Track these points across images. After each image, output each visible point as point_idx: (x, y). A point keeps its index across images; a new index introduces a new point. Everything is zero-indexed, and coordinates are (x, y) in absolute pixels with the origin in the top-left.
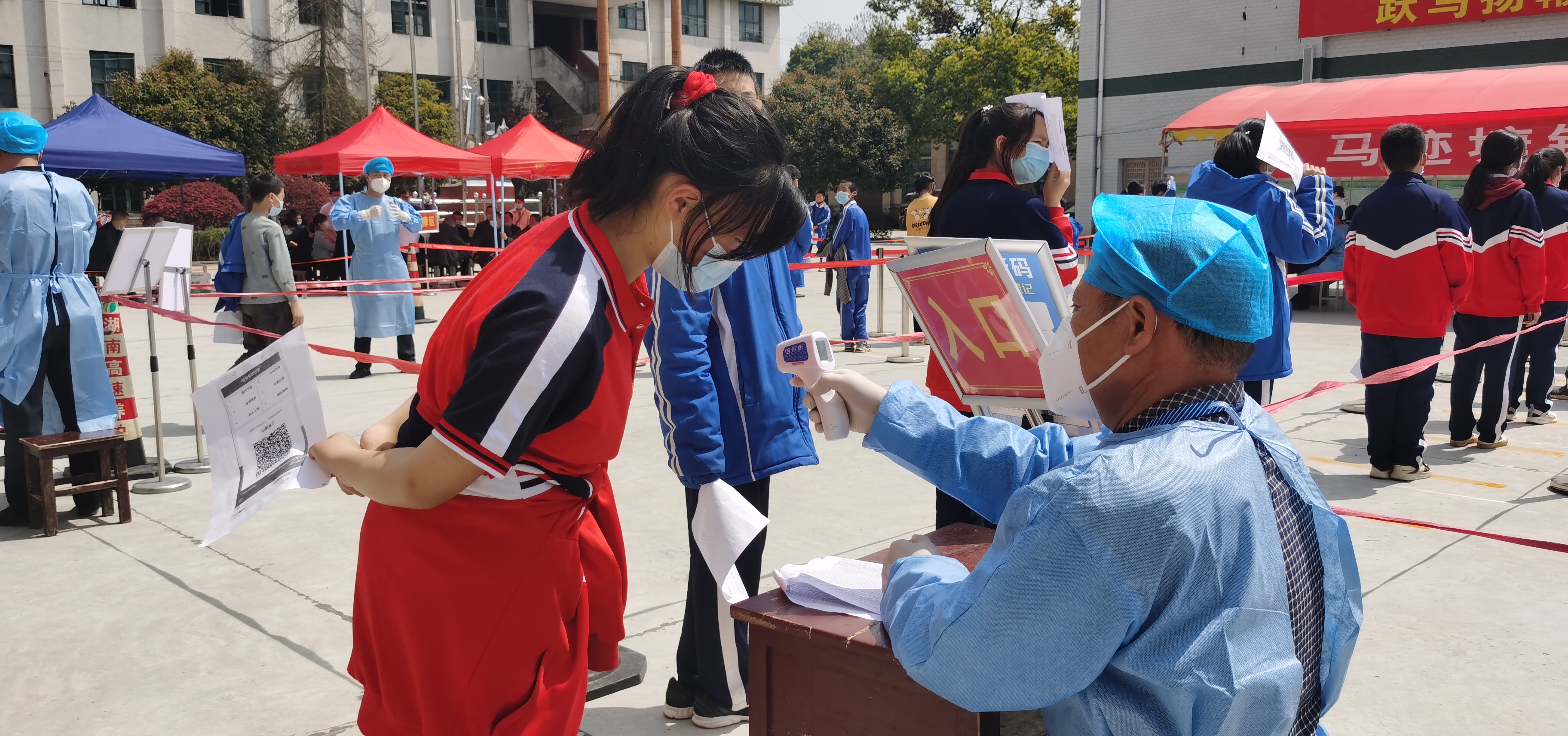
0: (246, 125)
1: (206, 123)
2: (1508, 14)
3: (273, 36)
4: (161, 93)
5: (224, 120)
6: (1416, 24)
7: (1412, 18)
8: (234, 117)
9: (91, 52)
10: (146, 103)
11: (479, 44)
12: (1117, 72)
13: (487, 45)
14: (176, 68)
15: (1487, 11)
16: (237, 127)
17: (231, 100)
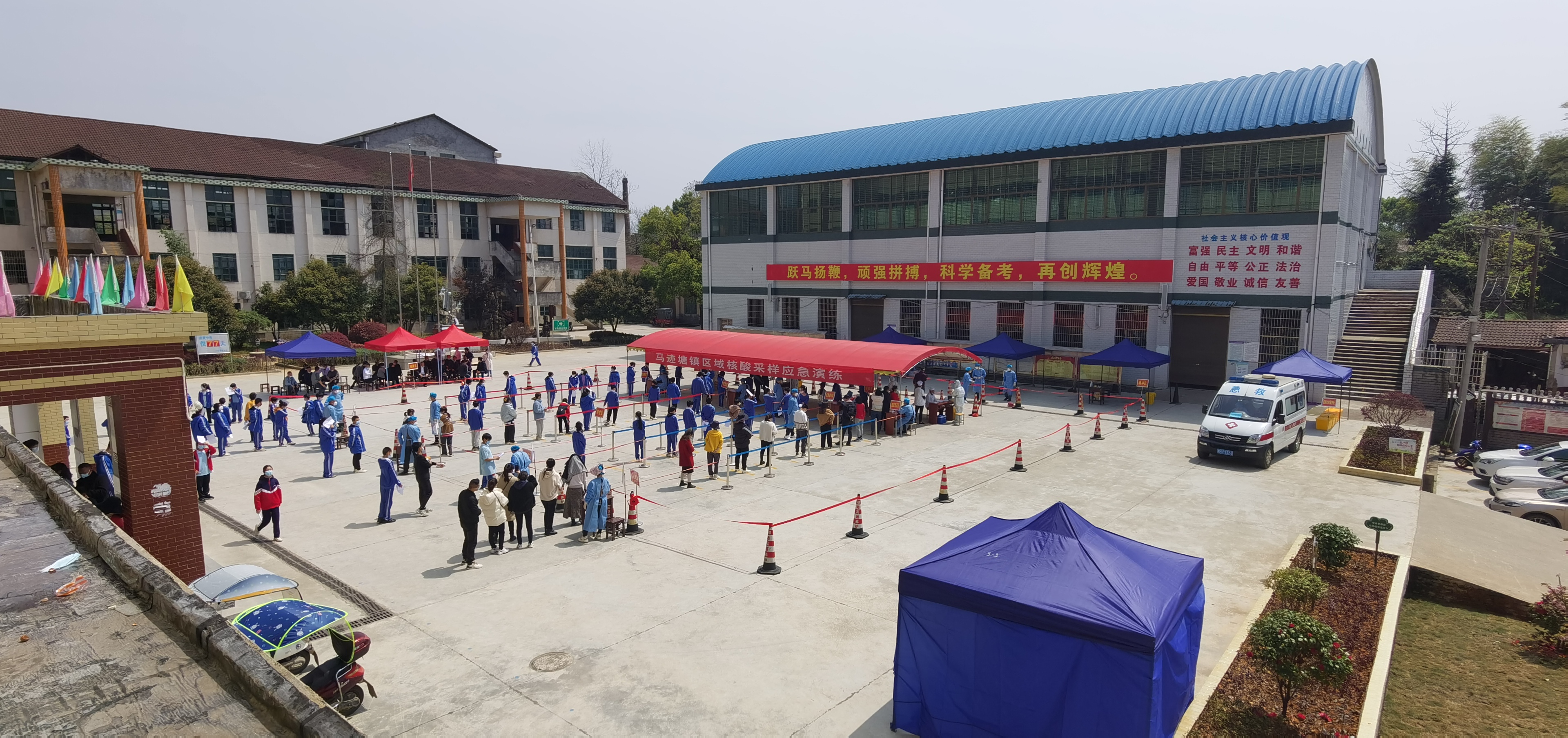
0: (349, 296)
1: (331, 295)
2: (821, 279)
3: (361, 253)
4: (311, 282)
5: (339, 294)
6: (798, 279)
7: (797, 277)
8: (344, 292)
9: (273, 255)
10: (304, 286)
11: (463, 240)
12: (716, 284)
13: (467, 240)
14: (317, 269)
15: (816, 277)
16: (345, 297)
17: (343, 285)
